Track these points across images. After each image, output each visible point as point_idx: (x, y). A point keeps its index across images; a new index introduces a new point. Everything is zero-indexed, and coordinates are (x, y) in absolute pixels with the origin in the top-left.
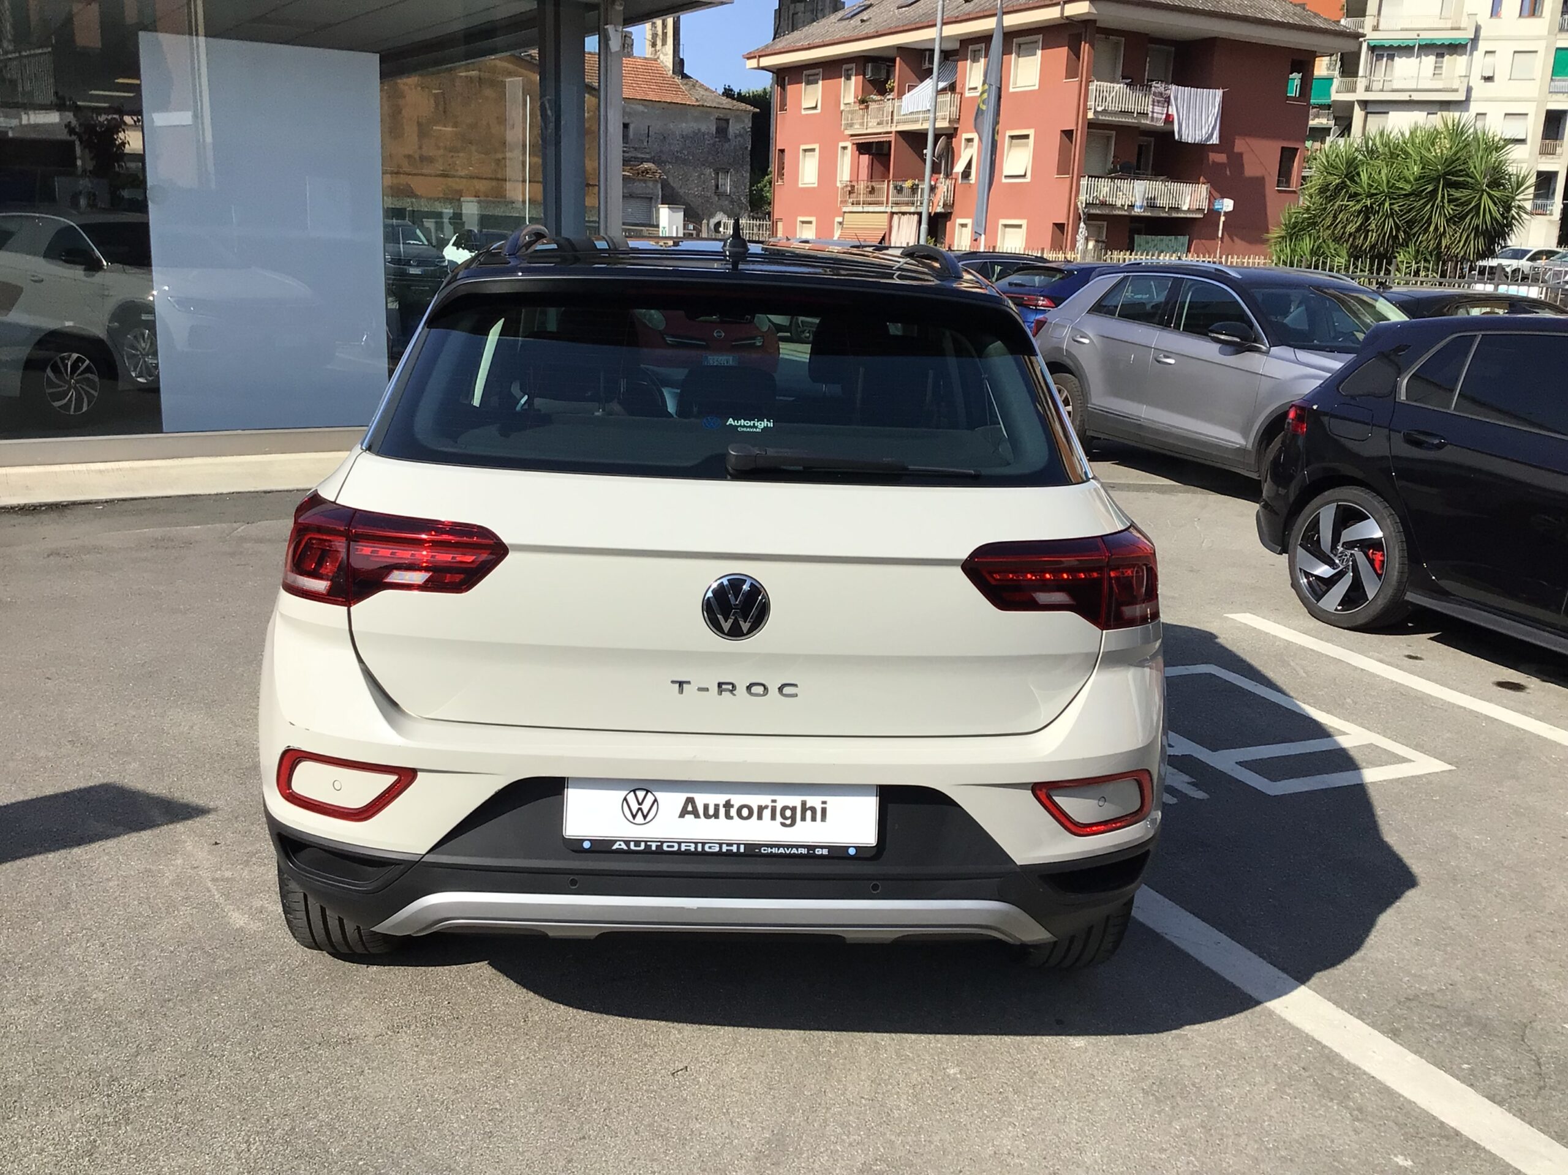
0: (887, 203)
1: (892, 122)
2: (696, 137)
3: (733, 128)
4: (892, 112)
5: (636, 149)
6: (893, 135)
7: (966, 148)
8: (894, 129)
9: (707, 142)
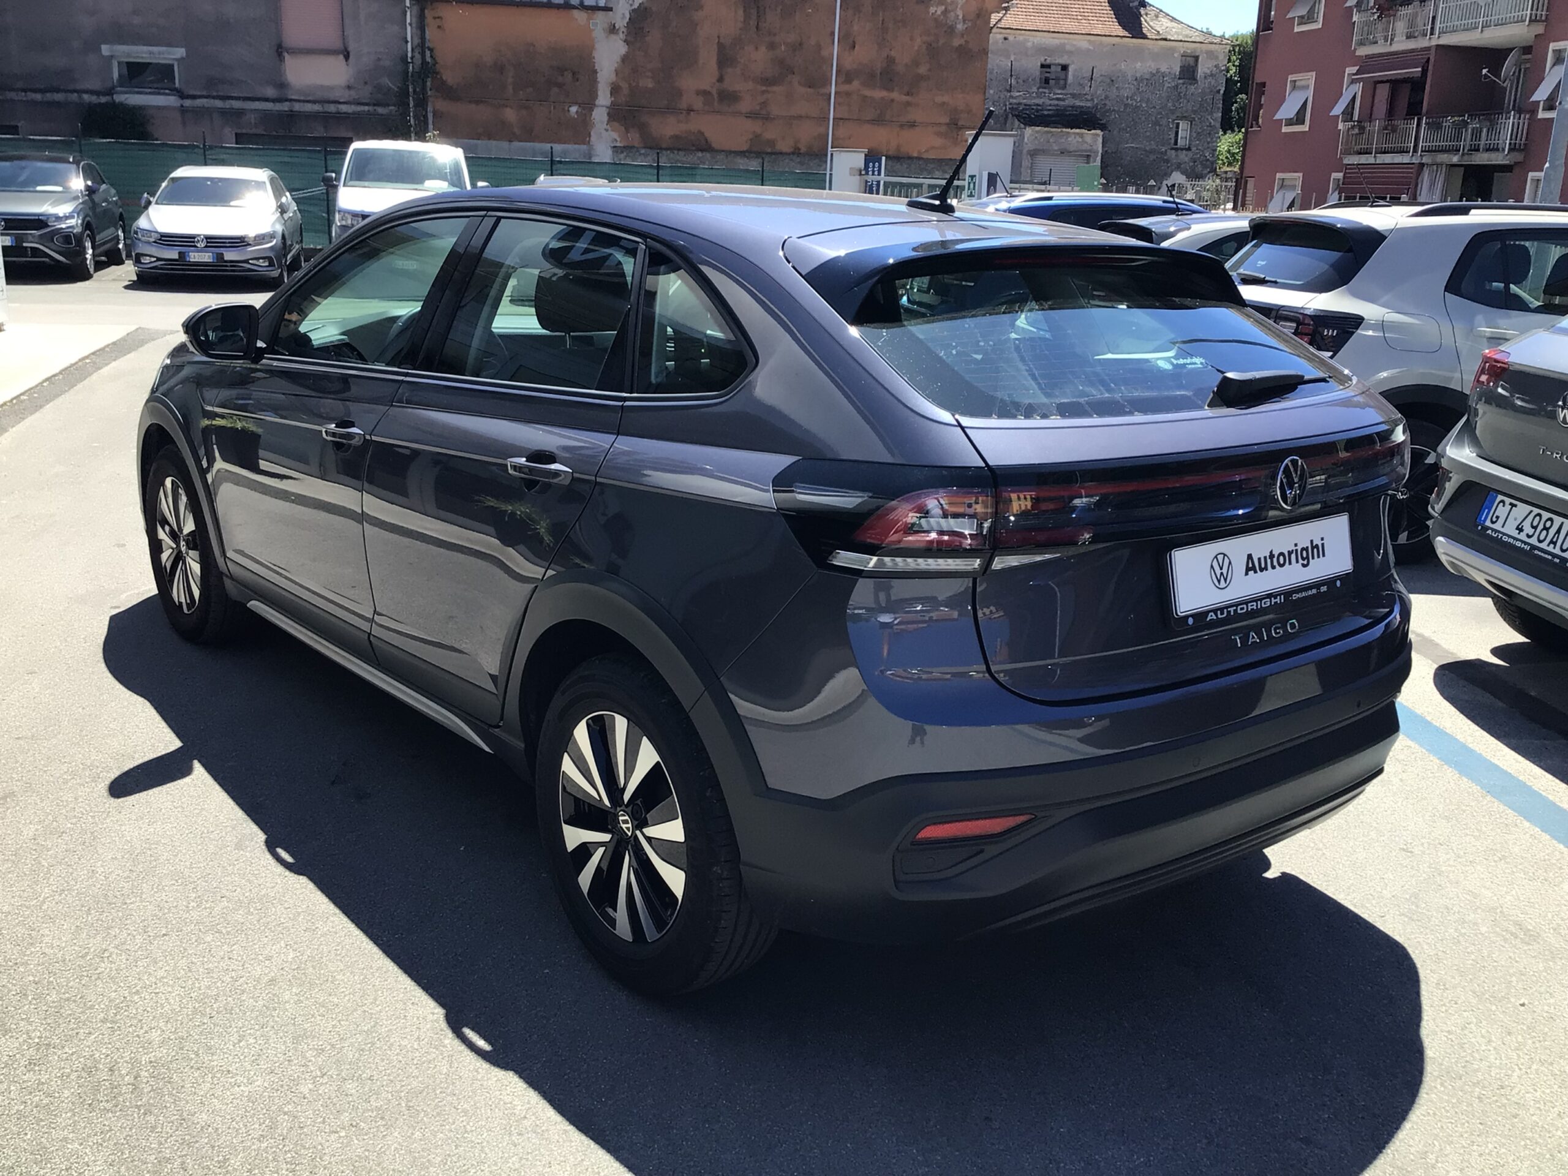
0: (1415, 150)
1: (1432, 34)
2: (1153, 80)
3: (1202, 69)
4: (1434, 18)
5: (1074, 96)
6: (1433, 51)
7: (1554, 65)
8: (1434, 42)
9: (1167, 85)
